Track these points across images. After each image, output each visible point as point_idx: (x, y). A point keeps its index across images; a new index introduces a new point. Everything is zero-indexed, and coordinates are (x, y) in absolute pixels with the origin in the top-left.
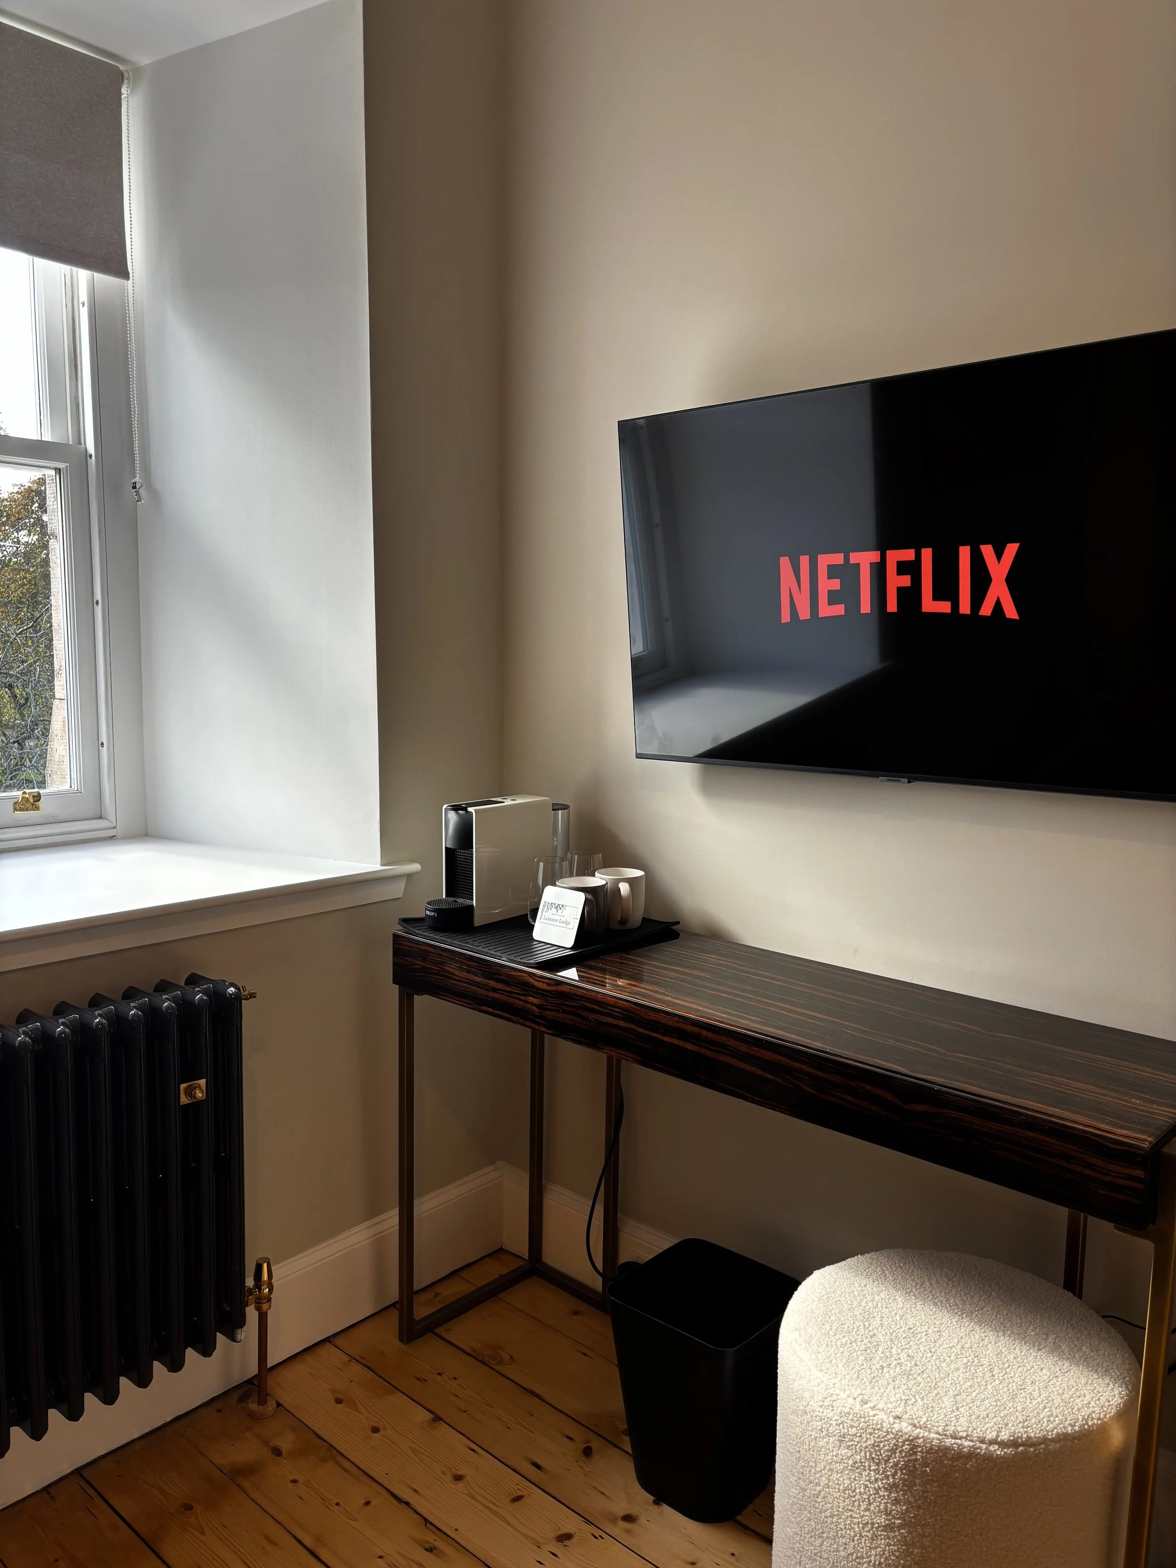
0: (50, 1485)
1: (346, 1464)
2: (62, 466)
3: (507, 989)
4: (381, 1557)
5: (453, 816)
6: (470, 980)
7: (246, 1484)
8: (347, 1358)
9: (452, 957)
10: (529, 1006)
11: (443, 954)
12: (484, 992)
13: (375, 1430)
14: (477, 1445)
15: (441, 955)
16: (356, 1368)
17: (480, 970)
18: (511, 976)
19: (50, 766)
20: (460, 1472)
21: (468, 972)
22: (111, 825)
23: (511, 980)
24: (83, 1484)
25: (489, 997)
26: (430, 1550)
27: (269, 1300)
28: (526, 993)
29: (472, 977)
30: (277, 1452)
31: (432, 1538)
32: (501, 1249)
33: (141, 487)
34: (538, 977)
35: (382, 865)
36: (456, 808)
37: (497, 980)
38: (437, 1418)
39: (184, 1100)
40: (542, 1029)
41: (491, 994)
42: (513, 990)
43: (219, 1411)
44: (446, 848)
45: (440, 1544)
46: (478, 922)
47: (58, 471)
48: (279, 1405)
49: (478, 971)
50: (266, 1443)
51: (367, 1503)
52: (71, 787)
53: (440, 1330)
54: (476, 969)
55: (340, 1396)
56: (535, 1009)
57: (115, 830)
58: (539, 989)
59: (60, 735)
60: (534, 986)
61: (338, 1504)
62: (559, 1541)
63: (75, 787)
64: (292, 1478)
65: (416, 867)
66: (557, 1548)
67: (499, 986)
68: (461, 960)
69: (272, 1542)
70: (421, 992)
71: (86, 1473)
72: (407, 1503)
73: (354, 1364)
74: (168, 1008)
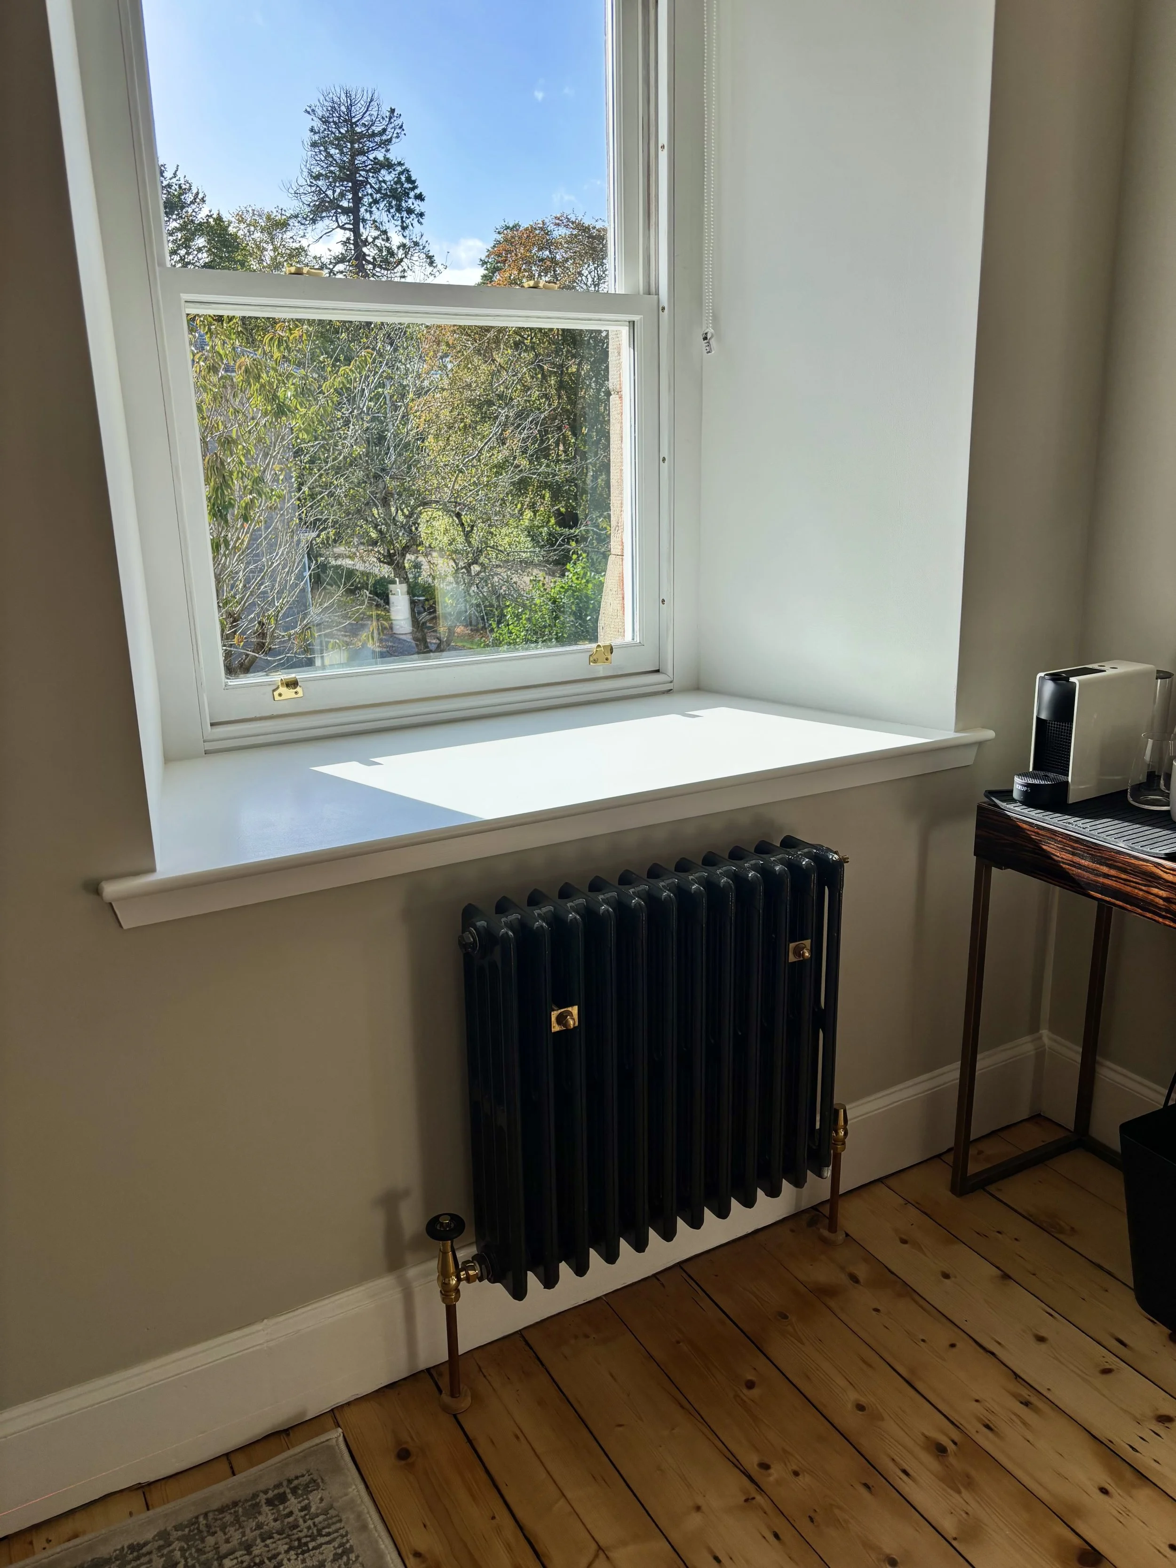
0: (657, 1273)
1: (922, 1302)
2: (636, 318)
3: (1123, 876)
4: (977, 1401)
5: (1049, 687)
6: (1074, 862)
7: (832, 1304)
8: (902, 1201)
9: (1054, 837)
10: (1151, 897)
11: (1041, 832)
12: (1092, 877)
13: (946, 1276)
14: (1053, 1311)
15: (1038, 833)
16: (913, 1212)
17: (1088, 853)
18: (1130, 864)
19: (603, 619)
20: (1043, 1334)
21: (1073, 854)
22: (670, 680)
23: (1129, 868)
24: (684, 1275)
25: (1097, 882)
26: (1027, 1404)
27: (844, 1144)
28: (1149, 884)
29: (1077, 859)
30: (855, 1279)
31: (1025, 1393)
32: (1039, 1115)
33: (712, 336)
34: (1168, 869)
35: (956, 731)
36: (1055, 678)
37: (1110, 866)
38: (1006, 1276)
39: (792, 958)
40: (1167, 923)
41: (1101, 880)
42: (1132, 879)
43: (792, 1231)
44: (1038, 719)
45: (1034, 1399)
46: (1072, 798)
47: (631, 324)
48: (847, 1235)
49: (1085, 855)
50: (842, 1268)
51: (953, 1346)
52: (633, 639)
53: (992, 1188)
54: (1084, 852)
55: (904, 1237)
56: (1161, 902)
57: (672, 684)
58: (1167, 881)
59: (615, 589)
60: (1160, 878)
61: (923, 1341)
62: (1160, 1421)
63: (637, 640)
64: (874, 1306)
65: (990, 734)
66: (1159, 1427)
67: (1113, 872)
68: (1064, 840)
69: (870, 1366)
70: (1002, 865)
71: (685, 1267)
72: (993, 1354)
73: (909, 1206)
74: (780, 870)
